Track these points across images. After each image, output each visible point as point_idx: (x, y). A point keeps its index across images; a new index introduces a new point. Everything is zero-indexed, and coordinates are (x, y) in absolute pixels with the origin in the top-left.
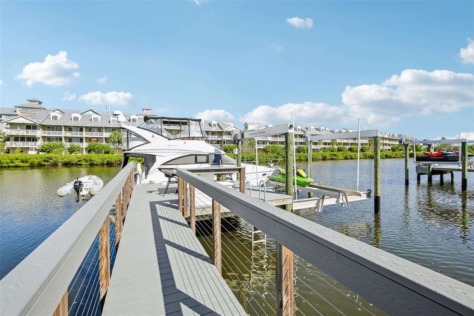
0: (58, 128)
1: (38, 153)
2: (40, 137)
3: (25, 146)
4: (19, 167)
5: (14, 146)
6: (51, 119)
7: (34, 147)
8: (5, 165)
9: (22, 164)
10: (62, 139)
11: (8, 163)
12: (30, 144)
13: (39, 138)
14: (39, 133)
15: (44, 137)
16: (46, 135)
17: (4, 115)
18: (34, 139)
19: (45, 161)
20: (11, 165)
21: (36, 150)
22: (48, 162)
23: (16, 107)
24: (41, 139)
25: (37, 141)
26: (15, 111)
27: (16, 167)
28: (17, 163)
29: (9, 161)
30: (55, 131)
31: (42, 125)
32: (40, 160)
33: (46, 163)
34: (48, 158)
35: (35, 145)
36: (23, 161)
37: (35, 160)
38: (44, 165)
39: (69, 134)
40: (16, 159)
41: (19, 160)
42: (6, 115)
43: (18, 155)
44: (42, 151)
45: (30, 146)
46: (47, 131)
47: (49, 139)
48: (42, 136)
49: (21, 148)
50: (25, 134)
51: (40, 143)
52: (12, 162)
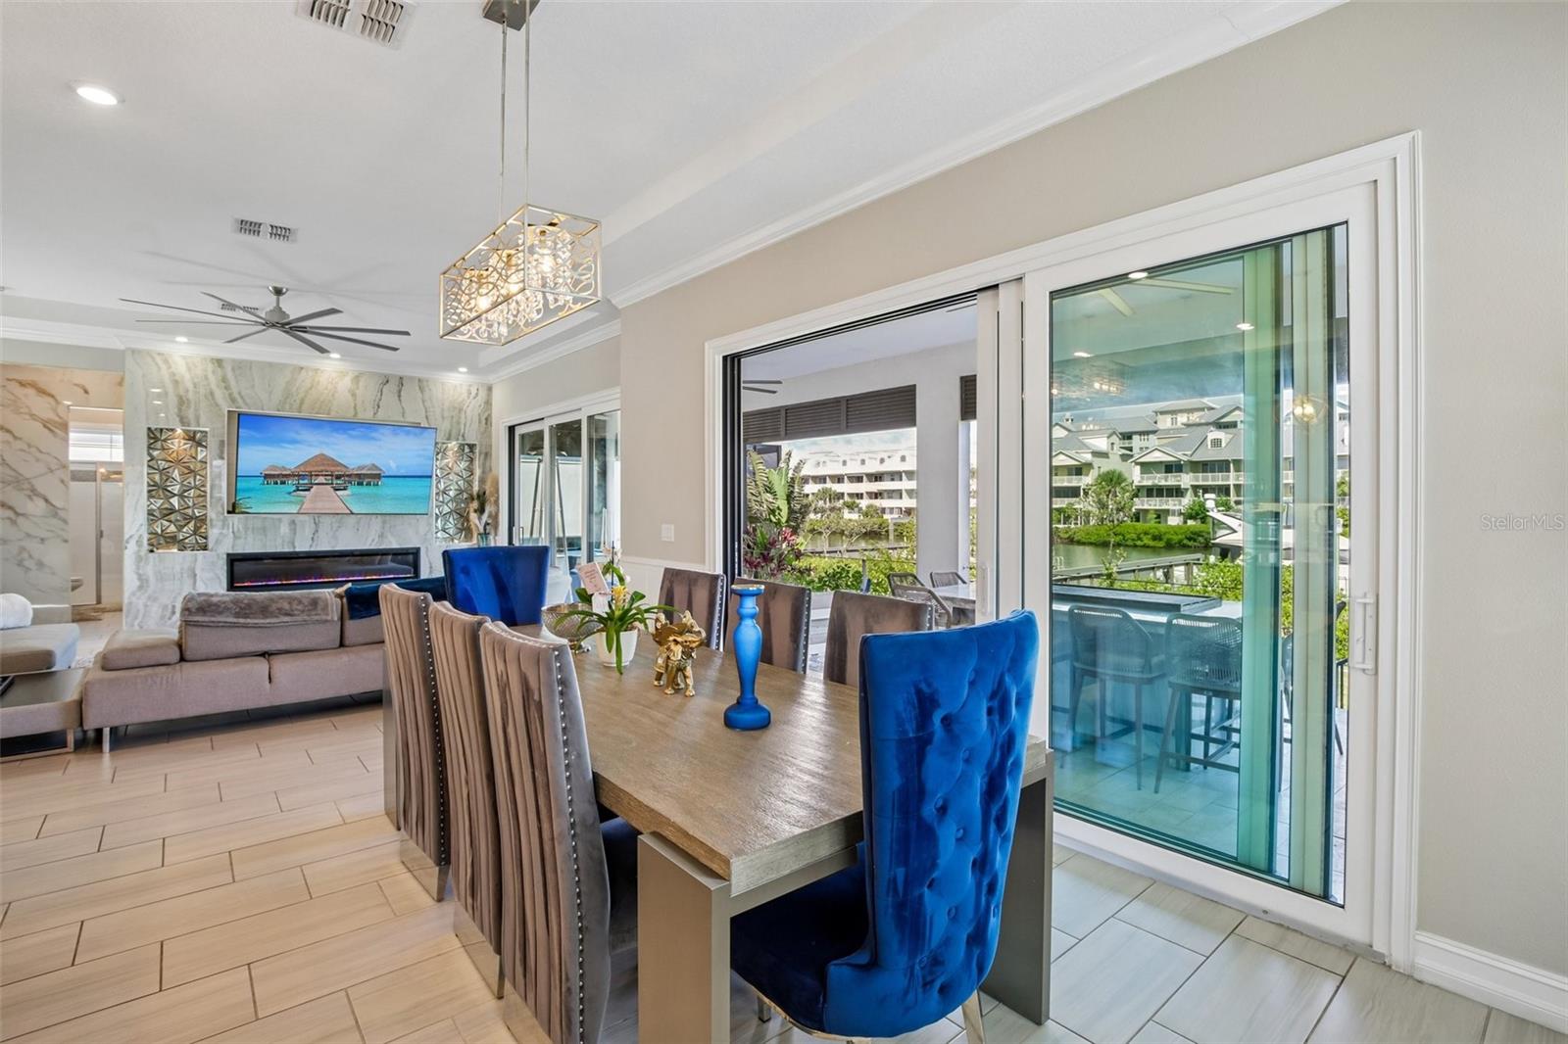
0: (1222, 466)
1: (1185, 522)
2: (1189, 487)
3: (1165, 507)
4: (1148, 547)
5: (1146, 507)
6: (1209, 446)
7: (1177, 508)
8: (1130, 543)
9: (1152, 543)
10: (1229, 489)
11: (1133, 540)
12: (1171, 504)
13: (1187, 490)
14: (1186, 480)
15: (1195, 488)
16: (1201, 483)
17: (1136, 433)
18: (1176, 492)
19: (1190, 539)
20: (1139, 543)
21: (1180, 514)
22: (1195, 540)
23: (1156, 413)
24: (1190, 493)
25: (1182, 496)
26: (1156, 423)
27: (1145, 546)
28: (1147, 541)
29: (1134, 536)
30: (1216, 474)
31: (1191, 462)
32: (1180, 537)
33: (1191, 543)
34: (1195, 534)
35: (1180, 504)
36: (1155, 538)
37: (1175, 537)
38: (1189, 547)
40: (1146, 533)
41: (1149, 536)
42: (1141, 433)
43: (1151, 524)
44: (1191, 517)
45: (1171, 507)
46: (1201, 474)
47: (1206, 491)
48: (1192, 486)
49: (1156, 510)
50: (1163, 483)
51: (1187, 500)
52: (1140, 539)
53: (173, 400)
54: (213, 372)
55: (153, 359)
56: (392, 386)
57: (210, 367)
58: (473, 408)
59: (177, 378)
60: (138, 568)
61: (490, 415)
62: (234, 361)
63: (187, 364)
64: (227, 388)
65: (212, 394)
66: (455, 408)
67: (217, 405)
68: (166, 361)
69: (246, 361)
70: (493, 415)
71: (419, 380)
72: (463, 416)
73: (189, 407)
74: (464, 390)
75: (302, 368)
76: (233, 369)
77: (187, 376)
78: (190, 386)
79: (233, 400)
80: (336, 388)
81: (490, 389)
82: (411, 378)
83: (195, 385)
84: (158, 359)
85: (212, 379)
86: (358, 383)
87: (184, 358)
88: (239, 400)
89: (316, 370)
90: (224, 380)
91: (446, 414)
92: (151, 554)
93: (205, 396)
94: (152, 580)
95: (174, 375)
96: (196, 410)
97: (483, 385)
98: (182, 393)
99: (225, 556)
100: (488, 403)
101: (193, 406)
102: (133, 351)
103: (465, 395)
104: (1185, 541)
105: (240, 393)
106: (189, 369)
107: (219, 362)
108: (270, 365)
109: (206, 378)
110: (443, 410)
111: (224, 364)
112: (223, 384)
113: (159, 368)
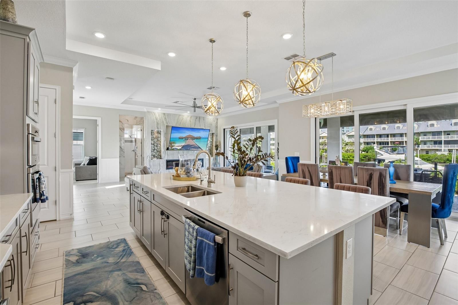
0: (373, 136)
2: (363, 142)
6: (369, 130)
8: (346, 159)
10: (375, 143)
11: (347, 158)
13: (362, 143)
15: (365, 143)
16: (366, 141)
19: (364, 158)
20: (349, 159)
22: (365, 158)
24: (363, 144)
29: (347, 157)
30: (371, 138)
31: (363, 135)
33: (364, 159)
34: (365, 156)
39: (379, 140)
40: (351, 156)
41: (352, 157)
44: (363, 151)
46: (366, 139)
47: (368, 143)
48: (364, 142)
52: (349, 158)
53: (156, 123)
54: (163, 116)
55: (152, 113)
56: (198, 119)
57: (163, 115)
58: (214, 124)
59: (157, 118)
60: (149, 163)
61: (217, 126)
62: (167, 114)
63: (158, 115)
64: (166, 120)
65: (163, 122)
66: (210, 124)
67: (164, 124)
68: (154, 114)
69: (169, 114)
70: (218, 126)
71: (203, 118)
72: (212, 126)
73: (159, 125)
74: (212, 119)
75: (180, 115)
76: (167, 116)
77: (158, 117)
78: (159, 120)
79: (167, 123)
80: (187, 120)
81: (217, 119)
82: (202, 117)
83: (160, 120)
84: (153, 113)
85: (163, 118)
86: (191, 118)
87: (158, 113)
88: (168, 123)
89: (183, 116)
90: (165, 118)
91: (209, 126)
92: (152, 160)
93: (162, 122)
94: (152, 166)
95: (156, 117)
96: (160, 126)
97: (216, 118)
98: (157, 122)
99: (166, 160)
100: (217, 123)
101: (160, 125)
102: (148, 112)
103: (212, 121)
104: (362, 158)
105: (168, 121)
106: (159, 116)
107: (164, 114)
108: (174, 114)
109: (162, 118)
110: (208, 125)
111: (165, 114)
112: (165, 119)
113: (153, 116)
